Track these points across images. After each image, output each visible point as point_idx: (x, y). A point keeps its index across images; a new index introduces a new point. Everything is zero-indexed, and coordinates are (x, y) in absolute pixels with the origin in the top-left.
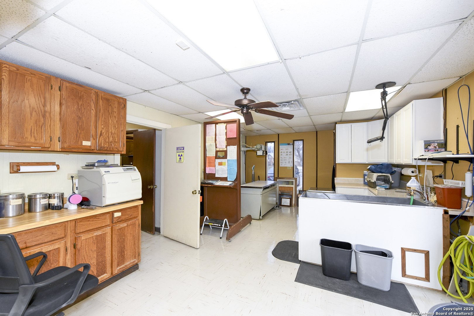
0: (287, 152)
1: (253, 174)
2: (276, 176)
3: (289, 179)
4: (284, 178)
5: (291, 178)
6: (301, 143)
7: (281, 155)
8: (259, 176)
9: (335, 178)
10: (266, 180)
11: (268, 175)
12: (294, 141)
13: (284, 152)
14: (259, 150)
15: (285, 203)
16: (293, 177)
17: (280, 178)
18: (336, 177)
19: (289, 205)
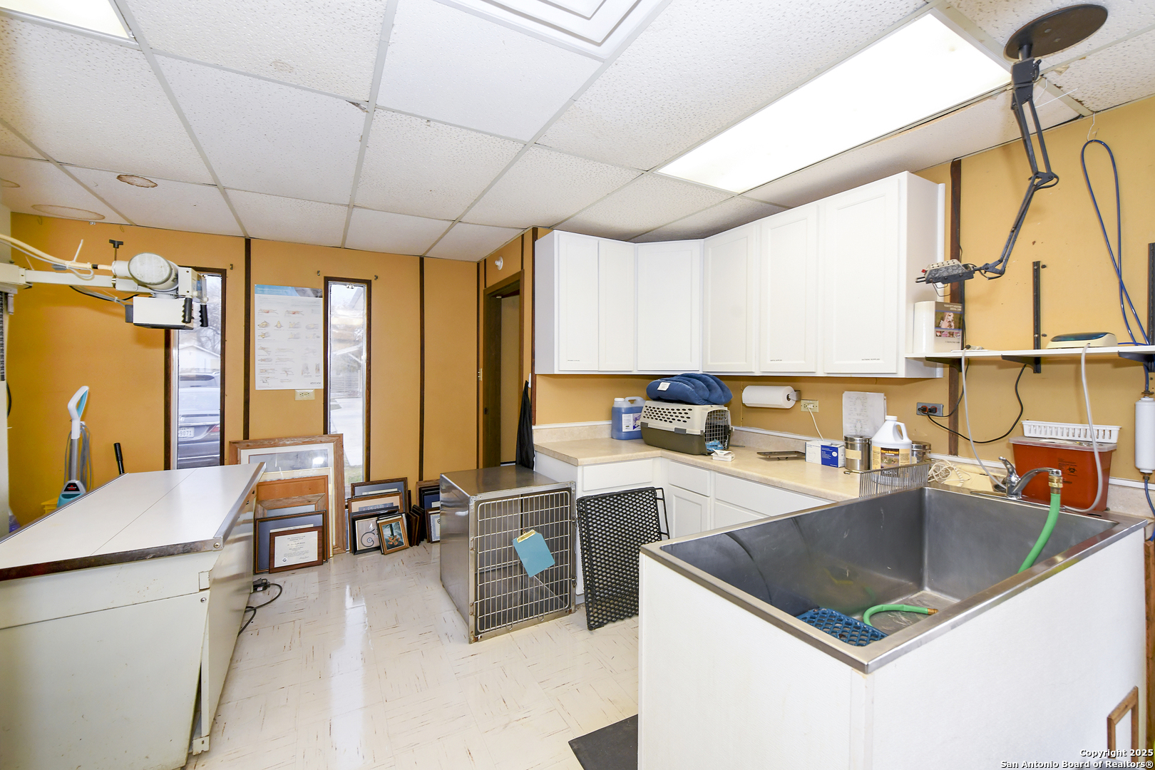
0: (296, 326)
1: (76, 435)
2: (234, 433)
3: (304, 443)
4: (280, 439)
5: (313, 437)
6: (358, 292)
7: (264, 336)
8: (117, 447)
9: (533, 427)
10: (167, 466)
11: (181, 434)
12: (327, 280)
13: (279, 326)
14: (148, 289)
15: (290, 555)
16: (326, 432)
17: (255, 441)
18: (535, 424)
19: (314, 557)
